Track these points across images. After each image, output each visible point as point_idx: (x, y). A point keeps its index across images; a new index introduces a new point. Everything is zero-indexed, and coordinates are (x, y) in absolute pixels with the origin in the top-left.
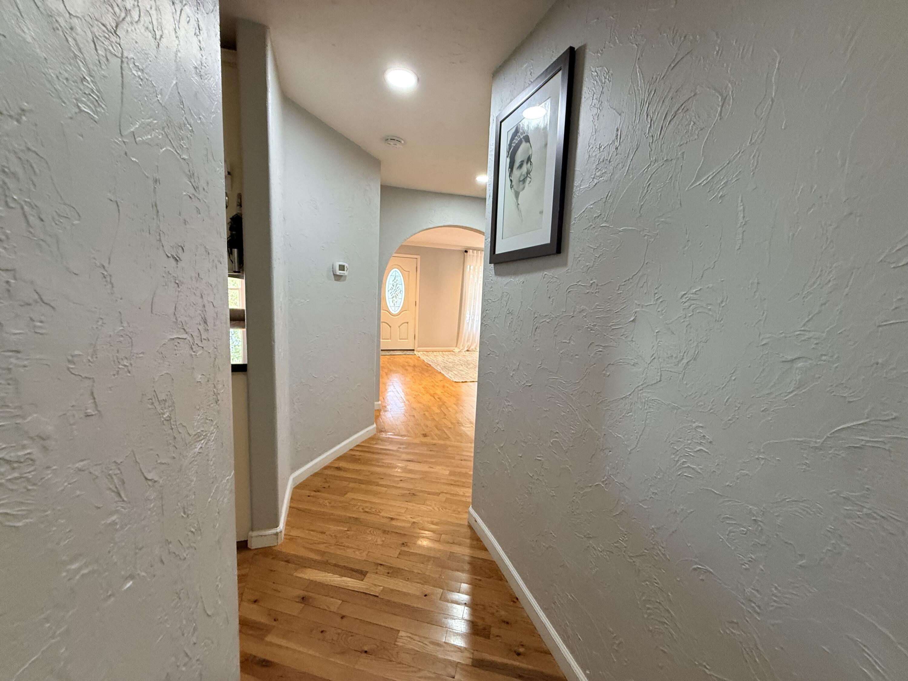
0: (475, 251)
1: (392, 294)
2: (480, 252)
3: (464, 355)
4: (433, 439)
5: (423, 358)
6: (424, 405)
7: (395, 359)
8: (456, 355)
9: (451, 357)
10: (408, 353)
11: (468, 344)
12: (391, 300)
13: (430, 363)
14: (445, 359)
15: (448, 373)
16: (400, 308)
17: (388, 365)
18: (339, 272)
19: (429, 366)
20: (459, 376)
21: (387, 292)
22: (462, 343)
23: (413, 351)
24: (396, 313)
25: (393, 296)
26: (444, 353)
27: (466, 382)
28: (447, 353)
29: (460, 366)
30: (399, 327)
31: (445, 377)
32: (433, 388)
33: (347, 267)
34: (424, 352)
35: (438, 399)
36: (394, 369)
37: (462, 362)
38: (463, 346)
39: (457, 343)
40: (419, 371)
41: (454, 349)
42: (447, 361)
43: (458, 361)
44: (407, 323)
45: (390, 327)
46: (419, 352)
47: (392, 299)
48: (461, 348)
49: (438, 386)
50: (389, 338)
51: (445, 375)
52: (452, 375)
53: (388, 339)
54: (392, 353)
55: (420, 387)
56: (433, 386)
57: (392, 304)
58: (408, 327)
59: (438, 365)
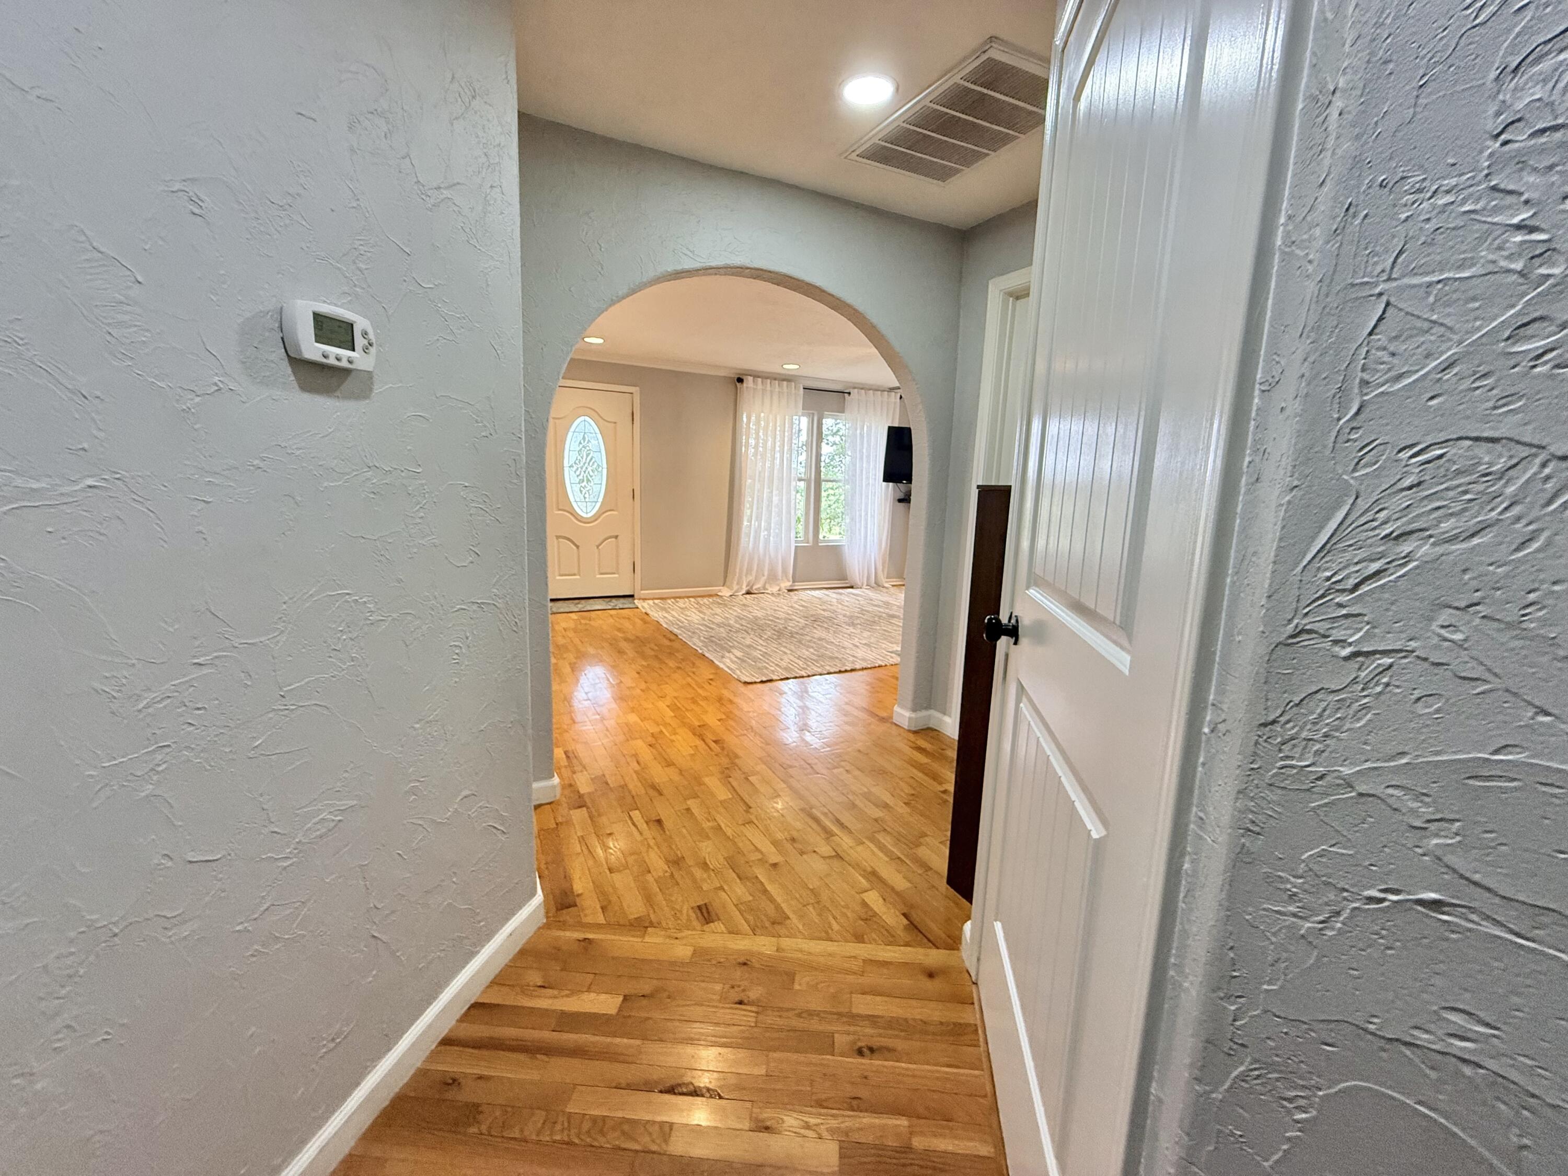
0: (760, 380)
1: (578, 473)
2: (769, 381)
3: (744, 605)
4: (734, 931)
5: (656, 615)
6: (681, 772)
7: (592, 623)
8: (726, 605)
9: (718, 611)
10: (620, 603)
11: (750, 578)
12: (577, 488)
13: (676, 631)
14: (706, 618)
15: (723, 657)
16: (598, 505)
17: (577, 641)
18: (313, 350)
19: (673, 637)
20: (750, 665)
21: (566, 470)
22: (736, 577)
23: (630, 599)
24: (590, 515)
25: (581, 477)
26: (699, 599)
27: (771, 681)
28: (705, 600)
29: (745, 635)
30: (598, 547)
31: (717, 667)
32: (693, 706)
33: (365, 334)
34: (656, 601)
35: (713, 745)
36: (591, 651)
37: (744, 623)
38: (738, 584)
39: (725, 577)
40: (653, 653)
41: (720, 591)
42: (713, 623)
43: (736, 622)
44: (616, 537)
45: (577, 547)
46: (644, 599)
47: (579, 486)
48: (735, 587)
49: (706, 698)
50: (576, 572)
51: (717, 662)
52: (733, 662)
53: (574, 575)
54: (582, 605)
55: (662, 705)
56: (694, 701)
57: (580, 497)
58: (617, 547)
59: (694, 633)
